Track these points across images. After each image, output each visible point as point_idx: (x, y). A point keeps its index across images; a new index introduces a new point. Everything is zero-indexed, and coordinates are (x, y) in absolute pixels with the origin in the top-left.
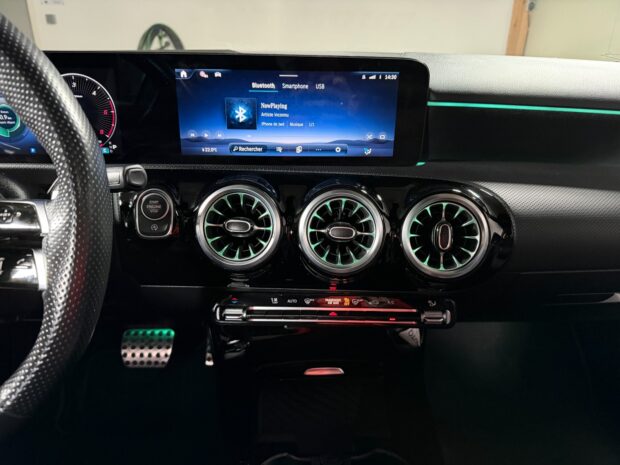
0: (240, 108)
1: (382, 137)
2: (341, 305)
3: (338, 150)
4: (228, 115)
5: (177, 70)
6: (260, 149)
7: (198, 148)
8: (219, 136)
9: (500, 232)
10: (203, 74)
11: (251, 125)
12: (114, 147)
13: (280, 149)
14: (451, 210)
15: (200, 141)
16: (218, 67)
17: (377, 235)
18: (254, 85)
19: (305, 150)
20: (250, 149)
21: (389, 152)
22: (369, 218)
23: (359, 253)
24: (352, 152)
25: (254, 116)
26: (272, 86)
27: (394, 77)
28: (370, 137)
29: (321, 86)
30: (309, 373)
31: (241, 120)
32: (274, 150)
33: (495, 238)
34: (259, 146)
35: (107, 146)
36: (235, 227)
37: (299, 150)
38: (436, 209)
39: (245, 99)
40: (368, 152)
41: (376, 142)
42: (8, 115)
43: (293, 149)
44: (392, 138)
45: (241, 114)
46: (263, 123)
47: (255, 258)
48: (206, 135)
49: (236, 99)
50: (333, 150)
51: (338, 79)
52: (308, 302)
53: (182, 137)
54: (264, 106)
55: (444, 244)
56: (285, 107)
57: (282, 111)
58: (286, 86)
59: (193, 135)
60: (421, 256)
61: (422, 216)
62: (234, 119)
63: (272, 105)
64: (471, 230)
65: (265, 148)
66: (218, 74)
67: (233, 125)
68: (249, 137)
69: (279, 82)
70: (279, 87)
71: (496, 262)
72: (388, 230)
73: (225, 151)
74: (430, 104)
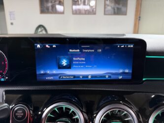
0: (64, 60)
1: (127, 71)
4: (59, 63)
6: (72, 77)
7: (45, 78)
8: (54, 72)
10: (47, 46)
11: (68, 67)
12: (7, 78)
13: (81, 77)
15: (46, 74)
18: (71, 50)
19: (92, 77)
20: (68, 77)
21: (129, 77)
24: (113, 77)
25: (70, 63)
26: (78, 50)
27: (132, 46)
28: (121, 71)
31: (64, 65)
34: (72, 76)
35: (3, 77)
37: (90, 77)
39: (66, 57)
40: (121, 77)
41: (124, 73)
43: (87, 77)
44: (131, 72)
45: (64, 62)
46: (74, 66)
48: (48, 72)
49: (62, 57)
51: (107, 48)
53: (37, 73)
54: (74, 59)
56: (84, 59)
57: (82, 61)
58: (84, 51)
59: (42, 72)
62: (61, 65)
63: (78, 59)
65: (75, 76)
66: (54, 46)
67: (61, 67)
70: (81, 51)
73: (57, 78)
74: (147, 57)
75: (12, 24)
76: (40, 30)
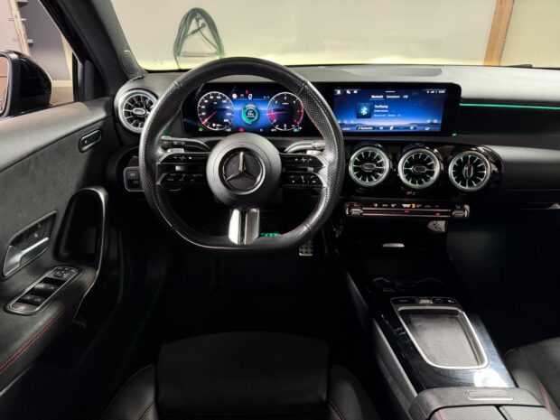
2: (411, 207)
3: (412, 128)
5: (335, 90)
9: (496, 170)
14: (473, 158)
16: (355, 88)
17: (437, 170)
22: (433, 162)
23: (427, 179)
29: (406, 97)
30: (385, 245)
32: (378, 128)
33: (493, 173)
36: (366, 167)
38: (465, 158)
42: (252, 113)
47: (375, 182)
50: (409, 128)
52: (393, 206)
55: (469, 175)
60: (458, 180)
61: (459, 162)
64: (482, 168)
68: (367, 122)
69: (385, 95)
71: (493, 185)
72: (442, 168)
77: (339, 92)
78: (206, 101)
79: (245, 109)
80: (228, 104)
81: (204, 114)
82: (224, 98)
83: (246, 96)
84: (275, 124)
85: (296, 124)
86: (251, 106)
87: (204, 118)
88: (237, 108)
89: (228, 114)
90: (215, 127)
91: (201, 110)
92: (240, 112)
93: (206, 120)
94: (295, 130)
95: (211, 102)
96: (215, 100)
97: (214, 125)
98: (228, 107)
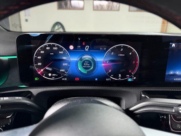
5: (171, 43)
7: (173, 79)
12: (135, 78)
15: (174, 75)
35: (131, 78)
42: (88, 63)
48: (177, 73)
53: (167, 74)
59: (171, 73)
75: (27, 20)
76: (57, 27)
77: (174, 45)
78: (42, 52)
79: (81, 59)
80: (64, 55)
81: (40, 64)
82: (61, 49)
83: (83, 48)
84: (110, 74)
85: (130, 74)
86: (87, 57)
87: (40, 67)
88: (74, 59)
89: (65, 64)
90: (51, 77)
91: (37, 61)
92: (77, 62)
93: (42, 70)
94: (130, 80)
95: (47, 53)
96: (51, 50)
97: (50, 75)
98: (64, 58)
